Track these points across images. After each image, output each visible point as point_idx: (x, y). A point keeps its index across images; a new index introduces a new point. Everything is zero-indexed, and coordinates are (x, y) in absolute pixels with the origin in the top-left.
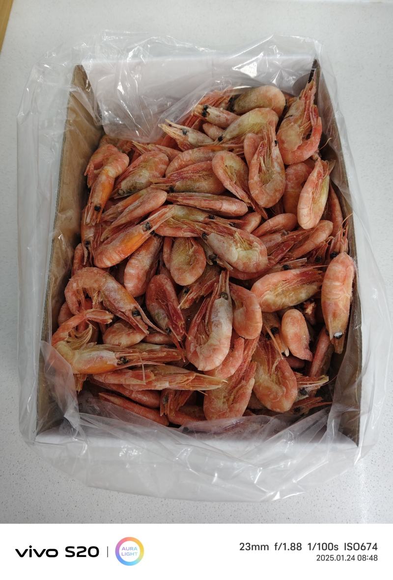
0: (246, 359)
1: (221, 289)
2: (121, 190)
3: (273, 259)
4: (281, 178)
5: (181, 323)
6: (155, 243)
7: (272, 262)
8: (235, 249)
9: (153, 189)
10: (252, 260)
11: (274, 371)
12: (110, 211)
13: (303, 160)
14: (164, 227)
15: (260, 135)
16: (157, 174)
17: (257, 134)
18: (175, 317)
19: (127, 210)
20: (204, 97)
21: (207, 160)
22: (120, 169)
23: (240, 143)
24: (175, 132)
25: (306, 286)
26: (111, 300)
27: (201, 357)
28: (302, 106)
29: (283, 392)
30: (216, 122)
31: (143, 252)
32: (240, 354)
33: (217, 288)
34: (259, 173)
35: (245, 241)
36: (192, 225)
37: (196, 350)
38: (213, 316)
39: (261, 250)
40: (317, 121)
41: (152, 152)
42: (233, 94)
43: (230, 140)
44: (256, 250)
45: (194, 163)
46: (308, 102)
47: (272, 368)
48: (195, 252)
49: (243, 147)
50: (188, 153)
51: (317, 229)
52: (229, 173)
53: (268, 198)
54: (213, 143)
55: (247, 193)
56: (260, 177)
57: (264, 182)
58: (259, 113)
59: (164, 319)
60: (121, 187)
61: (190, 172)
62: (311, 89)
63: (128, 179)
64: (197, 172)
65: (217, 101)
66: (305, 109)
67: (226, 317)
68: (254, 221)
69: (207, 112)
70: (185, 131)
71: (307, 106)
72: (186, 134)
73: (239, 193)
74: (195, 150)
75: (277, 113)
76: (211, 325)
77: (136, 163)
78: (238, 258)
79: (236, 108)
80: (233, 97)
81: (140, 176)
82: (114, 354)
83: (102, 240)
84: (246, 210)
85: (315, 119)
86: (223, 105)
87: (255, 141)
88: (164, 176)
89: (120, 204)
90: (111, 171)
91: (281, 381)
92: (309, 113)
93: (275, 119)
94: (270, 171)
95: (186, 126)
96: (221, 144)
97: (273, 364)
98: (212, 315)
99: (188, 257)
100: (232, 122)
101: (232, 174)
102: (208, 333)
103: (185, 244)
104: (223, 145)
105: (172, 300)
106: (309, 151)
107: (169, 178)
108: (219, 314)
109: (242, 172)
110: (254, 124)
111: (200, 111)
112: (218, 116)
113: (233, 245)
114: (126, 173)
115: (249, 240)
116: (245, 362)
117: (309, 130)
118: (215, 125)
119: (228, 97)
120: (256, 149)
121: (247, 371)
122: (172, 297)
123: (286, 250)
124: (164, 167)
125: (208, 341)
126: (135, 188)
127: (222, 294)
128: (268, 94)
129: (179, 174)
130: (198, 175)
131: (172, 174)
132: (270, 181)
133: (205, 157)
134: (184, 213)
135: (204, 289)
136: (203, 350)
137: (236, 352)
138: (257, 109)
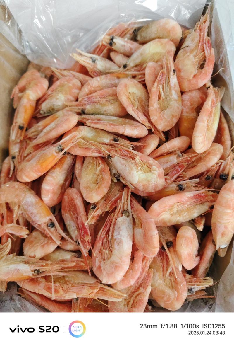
0: (144, 269)
1: (124, 206)
2: (42, 110)
3: (169, 179)
4: (178, 105)
5: (88, 238)
6: (69, 160)
7: (169, 181)
8: (136, 172)
9: (68, 110)
10: (151, 183)
11: (168, 276)
12: (32, 129)
13: (198, 88)
14: (75, 148)
15: (159, 63)
16: (72, 98)
17: (157, 62)
18: (83, 231)
19: (45, 131)
20: (111, 28)
21: (113, 87)
22: (40, 94)
23: (142, 71)
24: (85, 60)
25: (198, 207)
26: (29, 214)
27: (104, 273)
28: (197, 37)
29: (175, 295)
30: (122, 51)
31: (57, 169)
32: (139, 265)
33: (120, 206)
34: (158, 100)
35: (144, 164)
36: (99, 146)
37: (100, 265)
38: (115, 234)
39: (159, 173)
40: (210, 52)
41: (67, 78)
42: (136, 26)
43: (133, 67)
44: (155, 174)
45: (102, 89)
46: (202, 34)
47: (166, 274)
48: (102, 171)
49: (144, 74)
50: (97, 80)
51: (209, 153)
52: (132, 100)
53: (166, 123)
54: (119, 70)
55: (147, 117)
56: (159, 103)
57: (162, 109)
58: (159, 44)
59: (74, 232)
60: (41, 108)
61: (98, 97)
62: (205, 22)
63: (47, 101)
64: (104, 98)
65: (123, 33)
66: (200, 41)
67: (127, 235)
68: (153, 143)
69: (113, 42)
70: (94, 59)
71: (201, 38)
72: (94, 62)
73: (141, 117)
74: (103, 77)
75: (175, 43)
76: (114, 242)
77: (53, 87)
78: (139, 181)
79: (139, 38)
80: (137, 29)
81: (57, 99)
82: (29, 267)
83: (25, 155)
84: (146, 132)
85: (209, 51)
86: (128, 35)
87: (155, 69)
88: (77, 100)
89: (41, 124)
90: (32, 95)
91: (174, 285)
92: (203, 44)
93: (173, 49)
94: (168, 99)
95: (96, 55)
96: (126, 71)
97: (167, 270)
98: (115, 232)
99: (95, 176)
100: (135, 51)
101: (134, 100)
102: (111, 249)
103: (93, 163)
104: (128, 72)
105: (81, 215)
106: (204, 79)
107: (80, 102)
108: (121, 233)
109: (144, 98)
110: (154, 53)
111: (108, 41)
112: (123, 46)
113: (134, 168)
114: (46, 96)
115: (148, 164)
116: (143, 272)
117: (203, 60)
118: (121, 53)
119: (132, 28)
120: (156, 77)
121: (145, 278)
122: (81, 212)
123: (181, 170)
124: (77, 91)
125: (111, 257)
126: (53, 109)
127: (124, 212)
128: (167, 26)
129: (89, 99)
130: (106, 99)
131: (83, 99)
132: (168, 107)
133: (111, 84)
134: (92, 135)
135: (108, 206)
136: (106, 266)
137: (136, 265)
138: (157, 40)
